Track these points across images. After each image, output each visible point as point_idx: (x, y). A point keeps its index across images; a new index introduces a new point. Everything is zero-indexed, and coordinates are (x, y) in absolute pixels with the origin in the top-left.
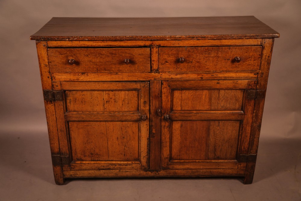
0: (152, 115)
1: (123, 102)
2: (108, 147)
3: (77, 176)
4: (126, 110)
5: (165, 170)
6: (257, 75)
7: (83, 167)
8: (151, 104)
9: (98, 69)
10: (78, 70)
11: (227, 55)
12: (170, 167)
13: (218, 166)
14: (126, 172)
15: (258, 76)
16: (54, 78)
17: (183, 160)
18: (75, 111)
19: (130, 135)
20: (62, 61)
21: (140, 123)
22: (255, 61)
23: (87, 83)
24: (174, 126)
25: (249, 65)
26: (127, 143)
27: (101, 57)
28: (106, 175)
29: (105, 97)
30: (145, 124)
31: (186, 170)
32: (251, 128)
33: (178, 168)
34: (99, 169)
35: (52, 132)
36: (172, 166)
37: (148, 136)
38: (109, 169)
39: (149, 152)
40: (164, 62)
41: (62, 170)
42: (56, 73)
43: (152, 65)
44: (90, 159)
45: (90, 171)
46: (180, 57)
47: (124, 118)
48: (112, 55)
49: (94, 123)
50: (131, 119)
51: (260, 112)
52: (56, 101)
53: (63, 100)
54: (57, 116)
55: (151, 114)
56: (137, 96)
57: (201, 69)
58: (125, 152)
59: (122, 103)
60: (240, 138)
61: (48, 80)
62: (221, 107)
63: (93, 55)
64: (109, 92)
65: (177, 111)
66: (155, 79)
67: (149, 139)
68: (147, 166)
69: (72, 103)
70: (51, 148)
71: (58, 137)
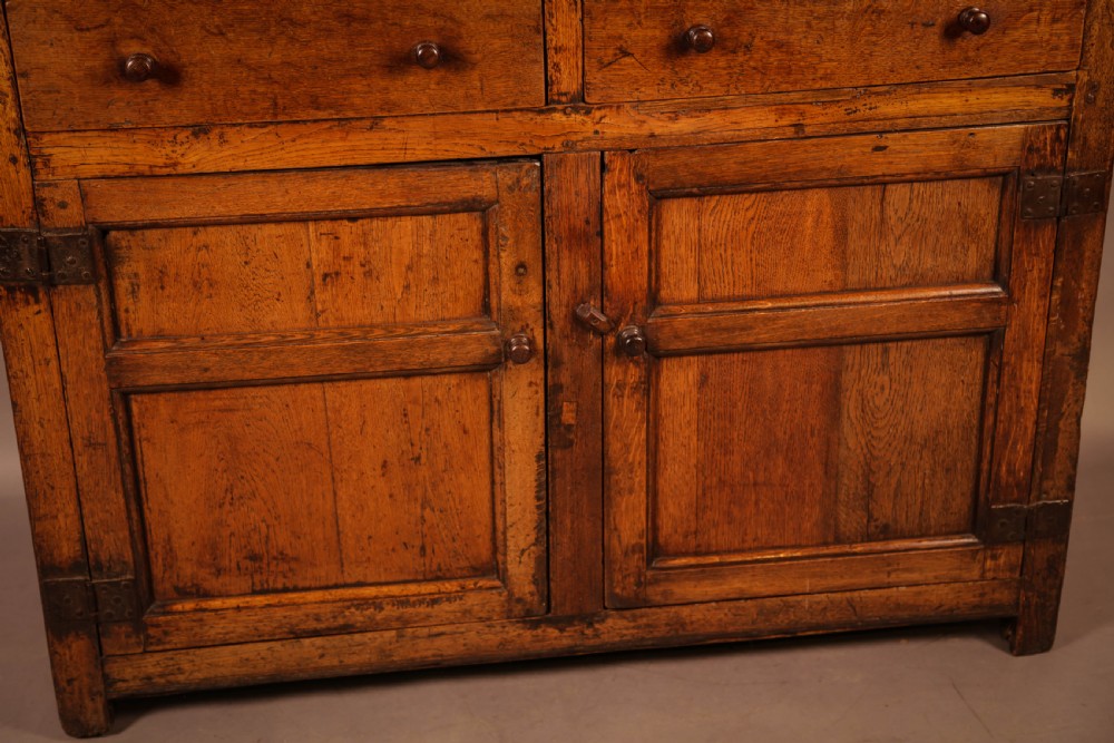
0: (557, 331)
1: (411, 276)
2: (336, 515)
3: (181, 678)
4: (425, 314)
5: (628, 613)
6: (1066, 98)
7: (213, 632)
8: (552, 276)
9: (280, 101)
10: (176, 113)
12: (654, 593)
13: (889, 573)
14: (431, 636)
15: (1071, 100)
16: (46, 163)
17: (717, 553)
18: (159, 336)
19: (446, 446)
21: (496, 380)
22: (1056, 26)
23: (221, 183)
24: (664, 387)
25: (1032, 44)
26: (435, 486)
27: (292, 40)
28: (329, 662)
29: (314, 255)
30: (524, 382)
31: (731, 604)
32: (1043, 370)
33: (691, 597)
34: (297, 635)
35: (43, 455)
36: (660, 589)
37: (541, 440)
38: (347, 629)
39: (544, 525)
40: (610, 52)
41: (100, 658)
42: (55, 137)
43: (551, 70)
44: (245, 584)
45: (249, 651)
46: (688, 25)
47: (417, 359)
48: (348, 25)
49: (264, 391)
50: (451, 360)
51: (1084, 285)
52: (61, 287)
53: (93, 279)
54: (64, 369)
55: (551, 326)
56: (477, 237)
57: (796, 82)
58: (424, 536)
59: (406, 277)
60: (990, 420)
61: (13, 175)
62: (892, 273)
63: (250, 26)
64: (336, 224)
65: (681, 303)
66: (569, 146)
67: (545, 457)
68: (536, 598)
69: (143, 293)
70: (34, 543)
71: (72, 480)
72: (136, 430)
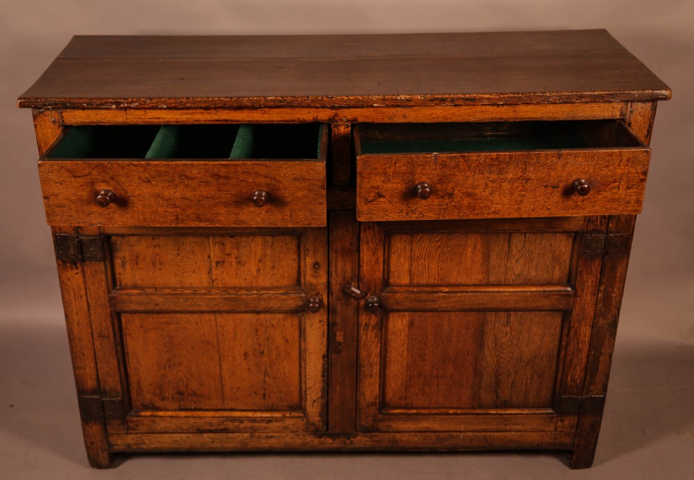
0: (335, 297)
1: (261, 265)
2: (221, 376)
3: (144, 446)
4: (268, 284)
5: (368, 434)
7: (159, 427)
8: (332, 269)
10: (125, 220)
11: (553, 174)
12: (382, 425)
13: (506, 425)
14: (267, 437)
17: (416, 408)
18: (135, 287)
19: (277, 347)
20: (79, 194)
21: (303, 318)
24: (391, 325)
26: (271, 366)
28: (216, 445)
29: (212, 252)
30: (317, 320)
31: (422, 434)
32: (592, 330)
33: (401, 429)
34: (201, 431)
35: (79, 339)
36: (385, 424)
37: (325, 349)
38: (225, 431)
39: (326, 389)
41: (106, 434)
44: (176, 405)
45: (177, 437)
46: (417, 183)
47: (263, 305)
49: (186, 316)
50: (279, 307)
51: (616, 290)
52: (88, 262)
53: (104, 259)
54: (89, 300)
55: (332, 294)
56: (295, 248)
58: (265, 389)
59: (258, 266)
60: (563, 354)
62: (513, 277)
64: (223, 238)
65: (400, 286)
67: (327, 357)
68: (321, 424)
69: (127, 266)
70: (75, 379)
71: (93, 352)
72: (124, 330)
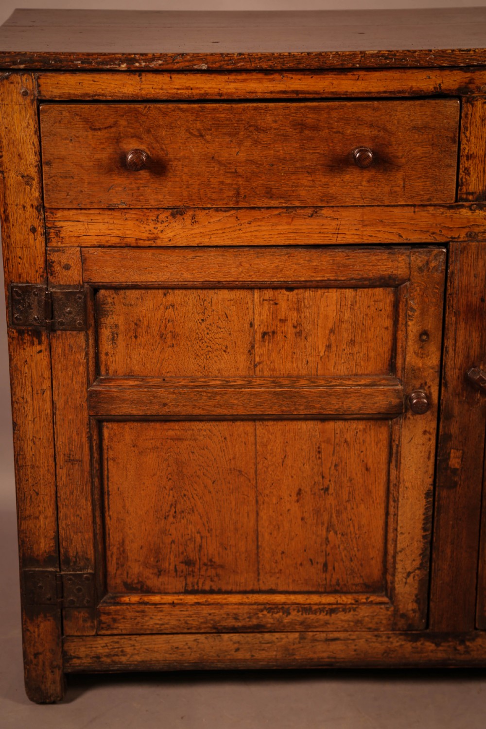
0: (450, 389)
1: (333, 338)
2: (257, 532)
3: (124, 659)
4: (342, 370)
7: (151, 622)
8: (449, 343)
9: (242, 191)
10: (160, 197)
14: (327, 640)
16: (57, 234)
18: (130, 376)
19: (351, 480)
21: (397, 427)
23: (190, 254)
26: (339, 513)
27: (256, 142)
29: (256, 316)
30: (420, 431)
34: (218, 630)
35: (33, 467)
37: (430, 480)
38: (259, 629)
39: (428, 552)
41: (62, 637)
42: (66, 213)
43: (462, 174)
44: (179, 584)
45: (179, 640)
47: (333, 406)
48: (301, 132)
49: (208, 425)
50: (360, 408)
52: (59, 332)
53: (84, 327)
54: (55, 398)
55: (446, 385)
56: (389, 309)
58: (327, 555)
59: (329, 339)
61: (32, 242)
63: (224, 130)
64: (276, 292)
66: (471, 236)
67: (432, 496)
68: (417, 615)
69: (120, 341)
71: (53, 488)
72: (105, 451)
